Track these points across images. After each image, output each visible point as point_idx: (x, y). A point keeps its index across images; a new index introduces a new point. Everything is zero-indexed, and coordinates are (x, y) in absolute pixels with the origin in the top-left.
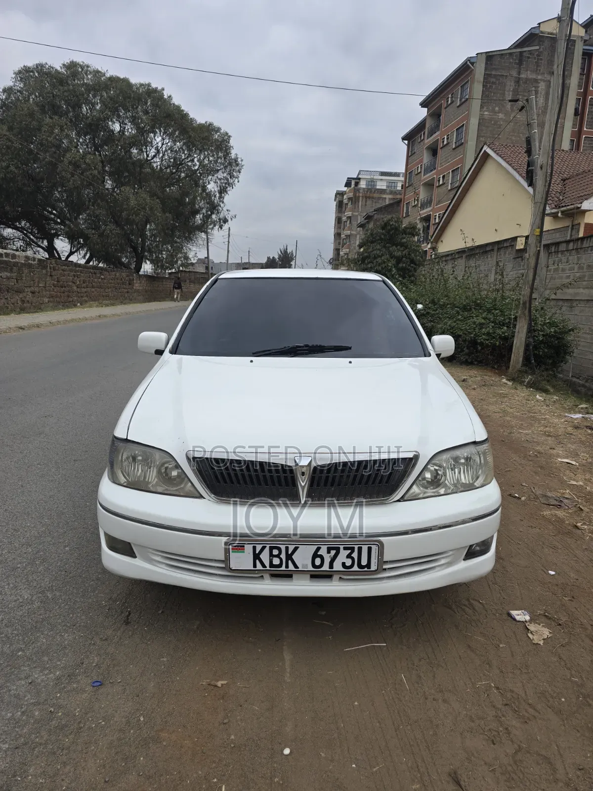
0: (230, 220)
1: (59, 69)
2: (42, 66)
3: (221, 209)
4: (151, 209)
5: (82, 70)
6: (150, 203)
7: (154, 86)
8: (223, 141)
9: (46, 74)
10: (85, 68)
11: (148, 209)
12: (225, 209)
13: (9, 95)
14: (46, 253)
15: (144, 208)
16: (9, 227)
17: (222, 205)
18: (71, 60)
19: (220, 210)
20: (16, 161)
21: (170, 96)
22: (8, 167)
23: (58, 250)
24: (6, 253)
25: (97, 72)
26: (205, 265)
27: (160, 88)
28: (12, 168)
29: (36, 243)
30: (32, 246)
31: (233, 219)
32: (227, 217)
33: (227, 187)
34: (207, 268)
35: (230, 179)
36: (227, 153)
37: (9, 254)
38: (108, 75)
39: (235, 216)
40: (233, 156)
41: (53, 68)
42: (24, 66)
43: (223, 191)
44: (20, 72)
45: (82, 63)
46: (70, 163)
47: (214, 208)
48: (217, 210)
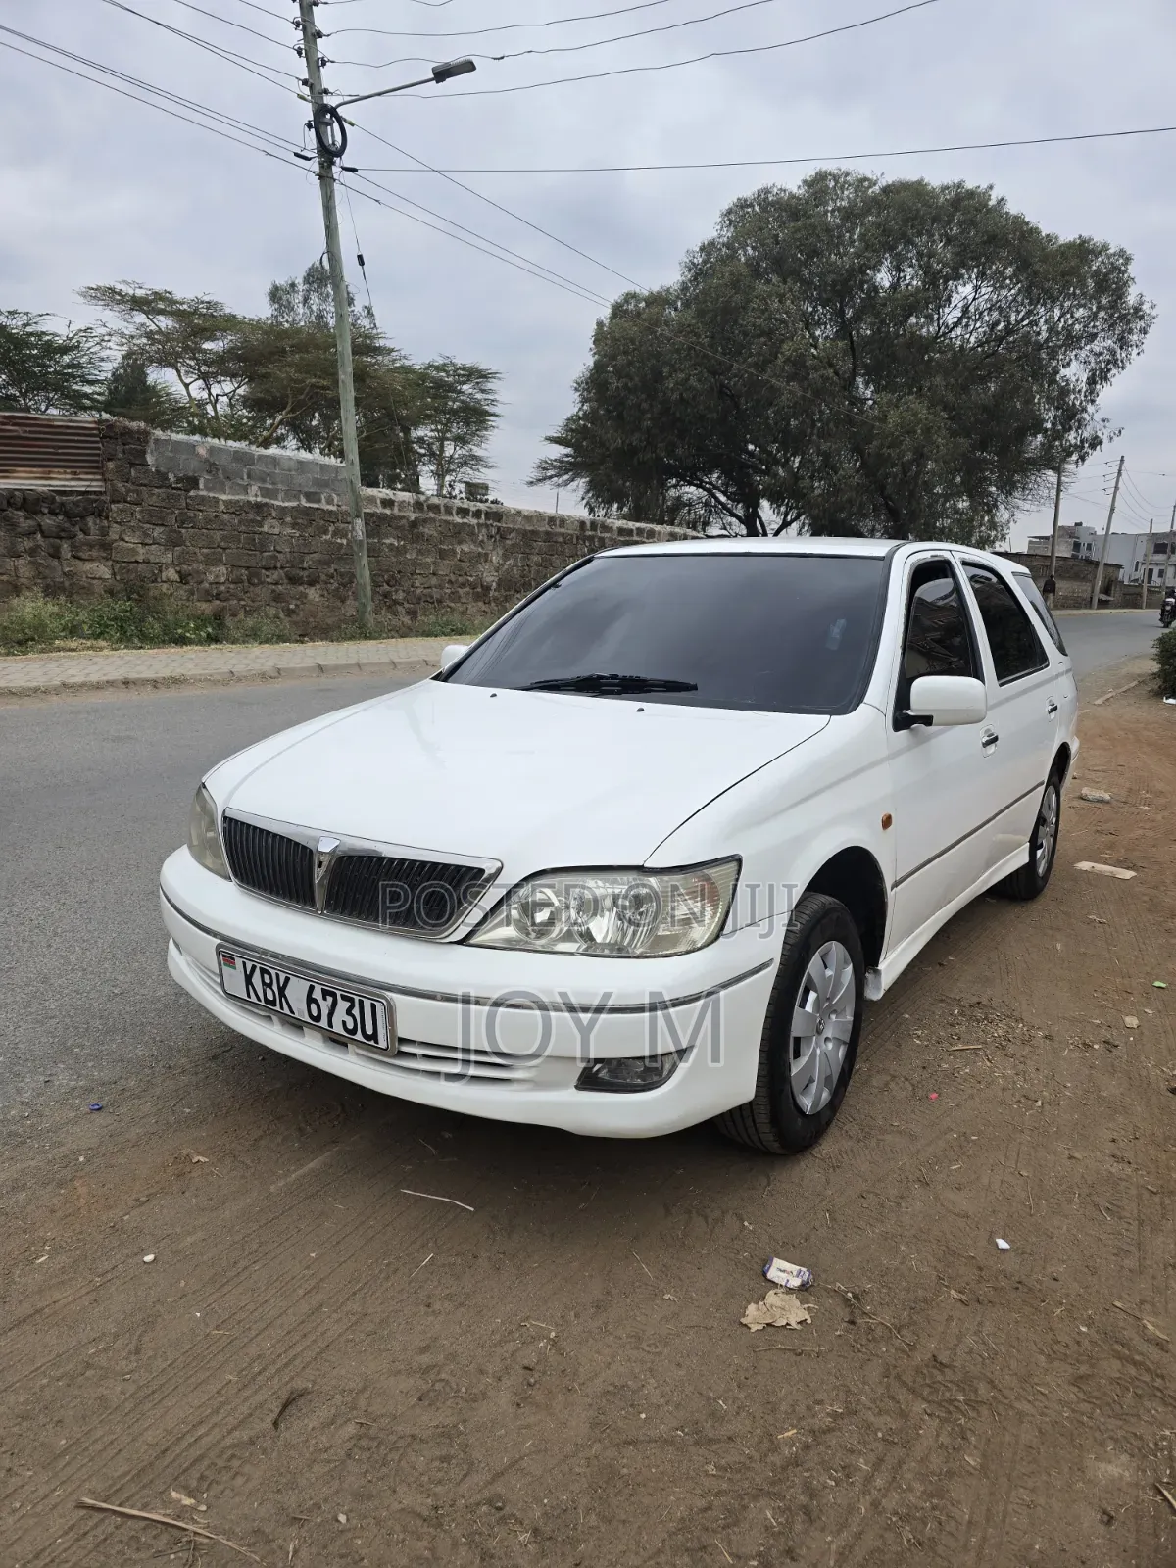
0: (1106, 440)
1: (795, 190)
2: (767, 191)
3: (1088, 418)
4: (927, 431)
5: (836, 182)
6: (926, 419)
7: (970, 185)
8: (1115, 268)
9: (772, 204)
10: (840, 179)
11: (919, 431)
12: (1097, 417)
13: (709, 254)
14: (743, 527)
15: (911, 432)
16: (690, 484)
17: (1090, 408)
18: (818, 169)
19: (1085, 420)
20: (700, 369)
21: (1002, 199)
22: (687, 380)
23: (764, 519)
24: (638, 529)
25: (862, 183)
26: (1072, 541)
27: (984, 186)
28: (693, 382)
29: (728, 510)
30: (722, 516)
31: (1115, 438)
32: (1099, 434)
33: (1109, 370)
34: (1077, 546)
35: (1119, 351)
36: (1119, 293)
37: (644, 529)
38: (883, 183)
39: (1120, 432)
40: (1131, 299)
41: (785, 191)
42: (738, 199)
43: (1098, 377)
44: (730, 211)
45: (836, 171)
46: (788, 360)
47: (1070, 416)
48: (1079, 421)
